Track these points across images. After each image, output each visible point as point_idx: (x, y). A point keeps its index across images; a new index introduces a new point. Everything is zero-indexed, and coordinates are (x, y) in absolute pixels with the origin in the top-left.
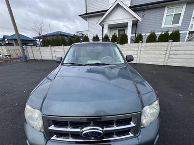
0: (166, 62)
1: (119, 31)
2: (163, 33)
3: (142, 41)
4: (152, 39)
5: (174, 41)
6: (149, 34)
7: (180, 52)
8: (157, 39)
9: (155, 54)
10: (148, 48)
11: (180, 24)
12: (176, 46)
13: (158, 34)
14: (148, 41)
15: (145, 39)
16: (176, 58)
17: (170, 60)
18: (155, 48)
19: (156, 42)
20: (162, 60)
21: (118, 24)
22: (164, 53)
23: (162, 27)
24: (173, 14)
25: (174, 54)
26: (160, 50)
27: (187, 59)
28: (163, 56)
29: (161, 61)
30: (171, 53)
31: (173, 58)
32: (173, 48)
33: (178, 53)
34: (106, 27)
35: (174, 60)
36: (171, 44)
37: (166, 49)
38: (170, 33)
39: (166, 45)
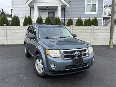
0: (92, 42)
2: (87, 19)
3: (72, 24)
4: (79, 23)
5: (95, 26)
6: (77, 19)
7: (99, 34)
8: (83, 23)
9: (84, 36)
10: (78, 31)
11: (97, 13)
12: (97, 29)
13: (83, 19)
14: (77, 25)
15: (74, 23)
16: (98, 39)
17: (94, 41)
18: (83, 30)
19: (83, 26)
21: (48, 7)
22: (89, 34)
23: (85, 13)
24: (91, 4)
25: (97, 36)
26: (87, 33)
27: (105, 39)
28: (89, 38)
30: (95, 34)
31: (96, 39)
32: (95, 31)
33: (99, 35)
34: (36, 8)
35: (97, 40)
36: (93, 27)
37: (90, 32)
38: (91, 19)
39: (90, 29)
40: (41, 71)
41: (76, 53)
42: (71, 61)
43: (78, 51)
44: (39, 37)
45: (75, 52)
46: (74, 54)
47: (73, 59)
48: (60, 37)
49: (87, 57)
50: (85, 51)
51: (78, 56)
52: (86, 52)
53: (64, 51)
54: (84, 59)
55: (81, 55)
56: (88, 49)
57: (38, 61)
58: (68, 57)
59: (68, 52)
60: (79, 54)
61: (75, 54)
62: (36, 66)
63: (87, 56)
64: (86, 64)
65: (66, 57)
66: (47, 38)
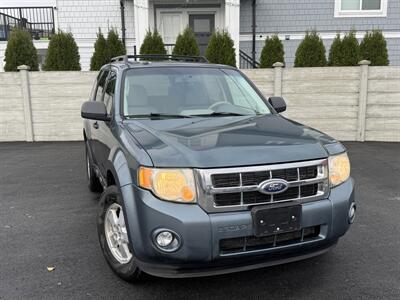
0: (361, 129)
1: (192, 18)
2: (342, 37)
3: (282, 60)
4: (311, 54)
5: (374, 63)
6: (301, 37)
7: (393, 99)
8: (327, 54)
9: (329, 105)
10: (305, 85)
11: (383, 11)
12: (381, 79)
13: (327, 38)
14: (299, 64)
15: (290, 54)
16: (387, 117)
17: (371, 124)
18: (324, 84)
19: (324, 64)
20: (350, 125)
22: (351, 99)
23: (336, 16)
25: (380, 105)
26: (340, 93)
28: (349, 112)
29: (347, 127)
30: (373, 99)
31: (379, 117)
32: (375, 86)
33: (391, 101)
34: (143, 1)
35: (381, 122)
36: (364, 71)
37: (355, 89)
38: (360, 36)
39: (354, 75)
40: (125, 255)
41: (271, 182)
42: (247, 216)
43: (277, 174)
44: (122, 114)
45: (264, 176)
46: (262, 186)
47: (255, 210)
48: (212, 112)
49: (321, 199)
50: (311, 172)
51: (276, 197)
52: (315, 176)
53: (214, 176)
54: (305, 208)
55: (292, 192)
56: (326, 164)
57: (114, 212)
58: (232, 199)
59: (231, 179)
60: (284, 186)
61: (267, 189)
62: (109, 234)
63: (320, 193)
64: (317, 229)
65: (221, 199)
66: (154, 117)
